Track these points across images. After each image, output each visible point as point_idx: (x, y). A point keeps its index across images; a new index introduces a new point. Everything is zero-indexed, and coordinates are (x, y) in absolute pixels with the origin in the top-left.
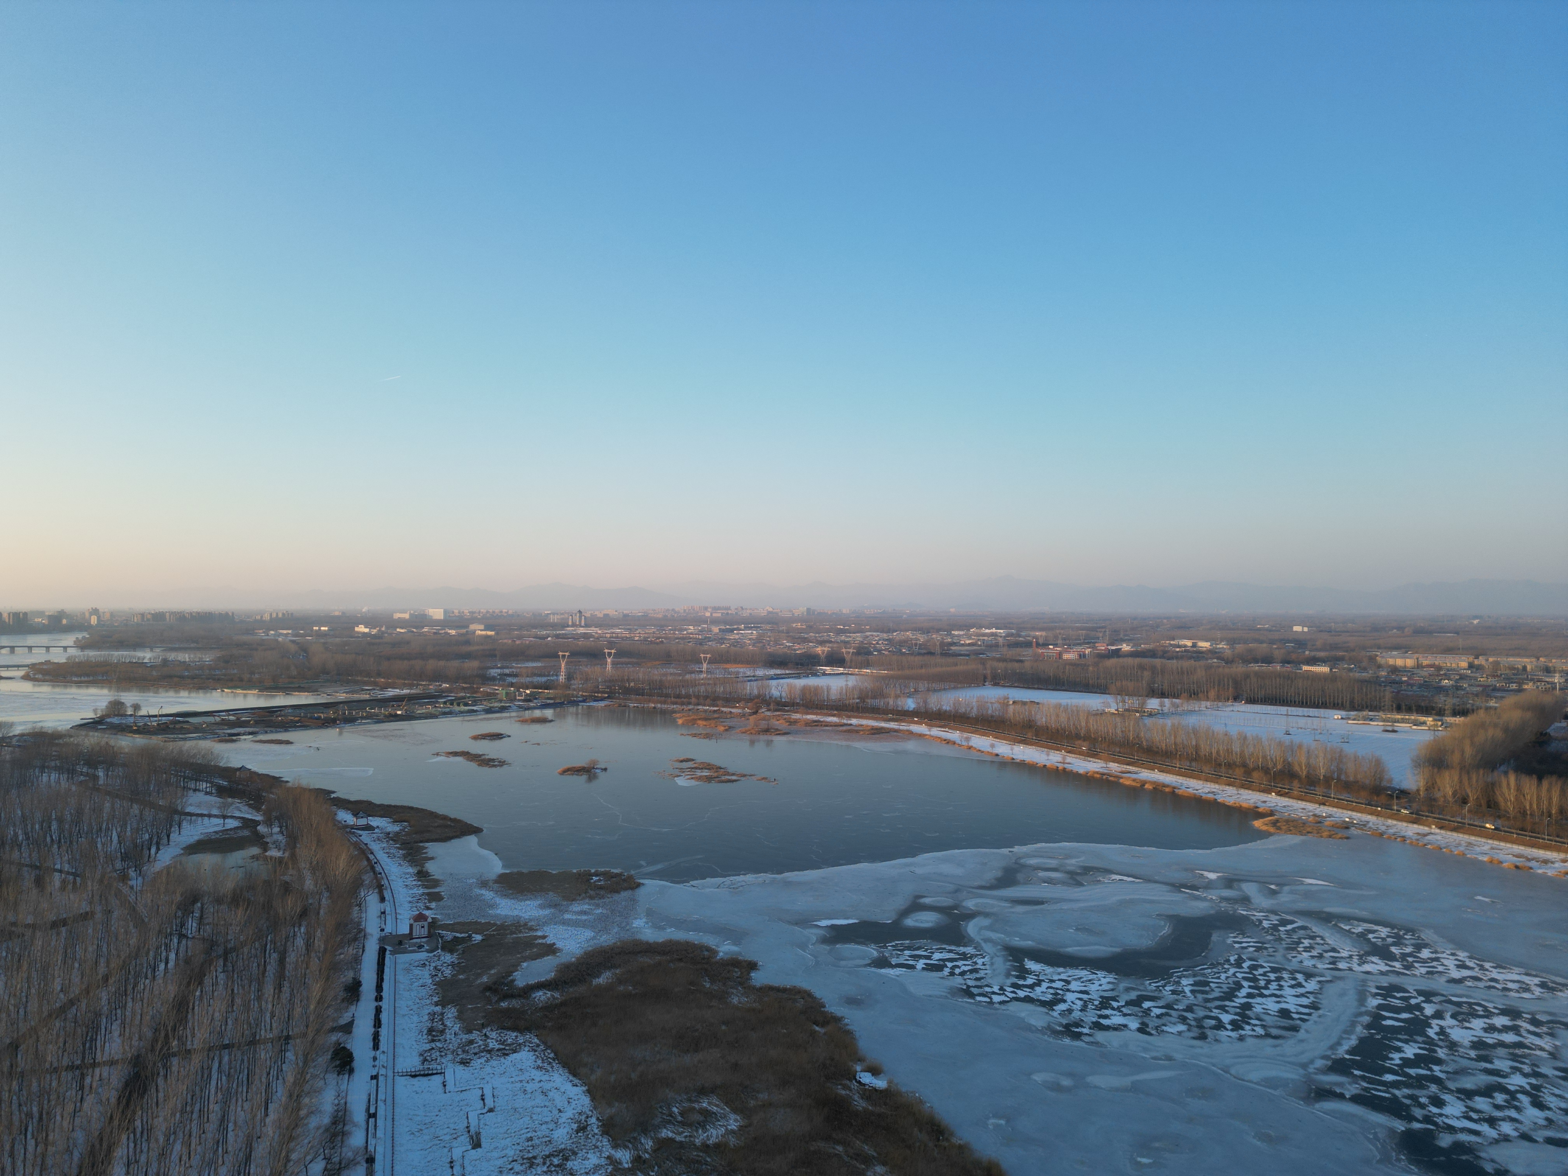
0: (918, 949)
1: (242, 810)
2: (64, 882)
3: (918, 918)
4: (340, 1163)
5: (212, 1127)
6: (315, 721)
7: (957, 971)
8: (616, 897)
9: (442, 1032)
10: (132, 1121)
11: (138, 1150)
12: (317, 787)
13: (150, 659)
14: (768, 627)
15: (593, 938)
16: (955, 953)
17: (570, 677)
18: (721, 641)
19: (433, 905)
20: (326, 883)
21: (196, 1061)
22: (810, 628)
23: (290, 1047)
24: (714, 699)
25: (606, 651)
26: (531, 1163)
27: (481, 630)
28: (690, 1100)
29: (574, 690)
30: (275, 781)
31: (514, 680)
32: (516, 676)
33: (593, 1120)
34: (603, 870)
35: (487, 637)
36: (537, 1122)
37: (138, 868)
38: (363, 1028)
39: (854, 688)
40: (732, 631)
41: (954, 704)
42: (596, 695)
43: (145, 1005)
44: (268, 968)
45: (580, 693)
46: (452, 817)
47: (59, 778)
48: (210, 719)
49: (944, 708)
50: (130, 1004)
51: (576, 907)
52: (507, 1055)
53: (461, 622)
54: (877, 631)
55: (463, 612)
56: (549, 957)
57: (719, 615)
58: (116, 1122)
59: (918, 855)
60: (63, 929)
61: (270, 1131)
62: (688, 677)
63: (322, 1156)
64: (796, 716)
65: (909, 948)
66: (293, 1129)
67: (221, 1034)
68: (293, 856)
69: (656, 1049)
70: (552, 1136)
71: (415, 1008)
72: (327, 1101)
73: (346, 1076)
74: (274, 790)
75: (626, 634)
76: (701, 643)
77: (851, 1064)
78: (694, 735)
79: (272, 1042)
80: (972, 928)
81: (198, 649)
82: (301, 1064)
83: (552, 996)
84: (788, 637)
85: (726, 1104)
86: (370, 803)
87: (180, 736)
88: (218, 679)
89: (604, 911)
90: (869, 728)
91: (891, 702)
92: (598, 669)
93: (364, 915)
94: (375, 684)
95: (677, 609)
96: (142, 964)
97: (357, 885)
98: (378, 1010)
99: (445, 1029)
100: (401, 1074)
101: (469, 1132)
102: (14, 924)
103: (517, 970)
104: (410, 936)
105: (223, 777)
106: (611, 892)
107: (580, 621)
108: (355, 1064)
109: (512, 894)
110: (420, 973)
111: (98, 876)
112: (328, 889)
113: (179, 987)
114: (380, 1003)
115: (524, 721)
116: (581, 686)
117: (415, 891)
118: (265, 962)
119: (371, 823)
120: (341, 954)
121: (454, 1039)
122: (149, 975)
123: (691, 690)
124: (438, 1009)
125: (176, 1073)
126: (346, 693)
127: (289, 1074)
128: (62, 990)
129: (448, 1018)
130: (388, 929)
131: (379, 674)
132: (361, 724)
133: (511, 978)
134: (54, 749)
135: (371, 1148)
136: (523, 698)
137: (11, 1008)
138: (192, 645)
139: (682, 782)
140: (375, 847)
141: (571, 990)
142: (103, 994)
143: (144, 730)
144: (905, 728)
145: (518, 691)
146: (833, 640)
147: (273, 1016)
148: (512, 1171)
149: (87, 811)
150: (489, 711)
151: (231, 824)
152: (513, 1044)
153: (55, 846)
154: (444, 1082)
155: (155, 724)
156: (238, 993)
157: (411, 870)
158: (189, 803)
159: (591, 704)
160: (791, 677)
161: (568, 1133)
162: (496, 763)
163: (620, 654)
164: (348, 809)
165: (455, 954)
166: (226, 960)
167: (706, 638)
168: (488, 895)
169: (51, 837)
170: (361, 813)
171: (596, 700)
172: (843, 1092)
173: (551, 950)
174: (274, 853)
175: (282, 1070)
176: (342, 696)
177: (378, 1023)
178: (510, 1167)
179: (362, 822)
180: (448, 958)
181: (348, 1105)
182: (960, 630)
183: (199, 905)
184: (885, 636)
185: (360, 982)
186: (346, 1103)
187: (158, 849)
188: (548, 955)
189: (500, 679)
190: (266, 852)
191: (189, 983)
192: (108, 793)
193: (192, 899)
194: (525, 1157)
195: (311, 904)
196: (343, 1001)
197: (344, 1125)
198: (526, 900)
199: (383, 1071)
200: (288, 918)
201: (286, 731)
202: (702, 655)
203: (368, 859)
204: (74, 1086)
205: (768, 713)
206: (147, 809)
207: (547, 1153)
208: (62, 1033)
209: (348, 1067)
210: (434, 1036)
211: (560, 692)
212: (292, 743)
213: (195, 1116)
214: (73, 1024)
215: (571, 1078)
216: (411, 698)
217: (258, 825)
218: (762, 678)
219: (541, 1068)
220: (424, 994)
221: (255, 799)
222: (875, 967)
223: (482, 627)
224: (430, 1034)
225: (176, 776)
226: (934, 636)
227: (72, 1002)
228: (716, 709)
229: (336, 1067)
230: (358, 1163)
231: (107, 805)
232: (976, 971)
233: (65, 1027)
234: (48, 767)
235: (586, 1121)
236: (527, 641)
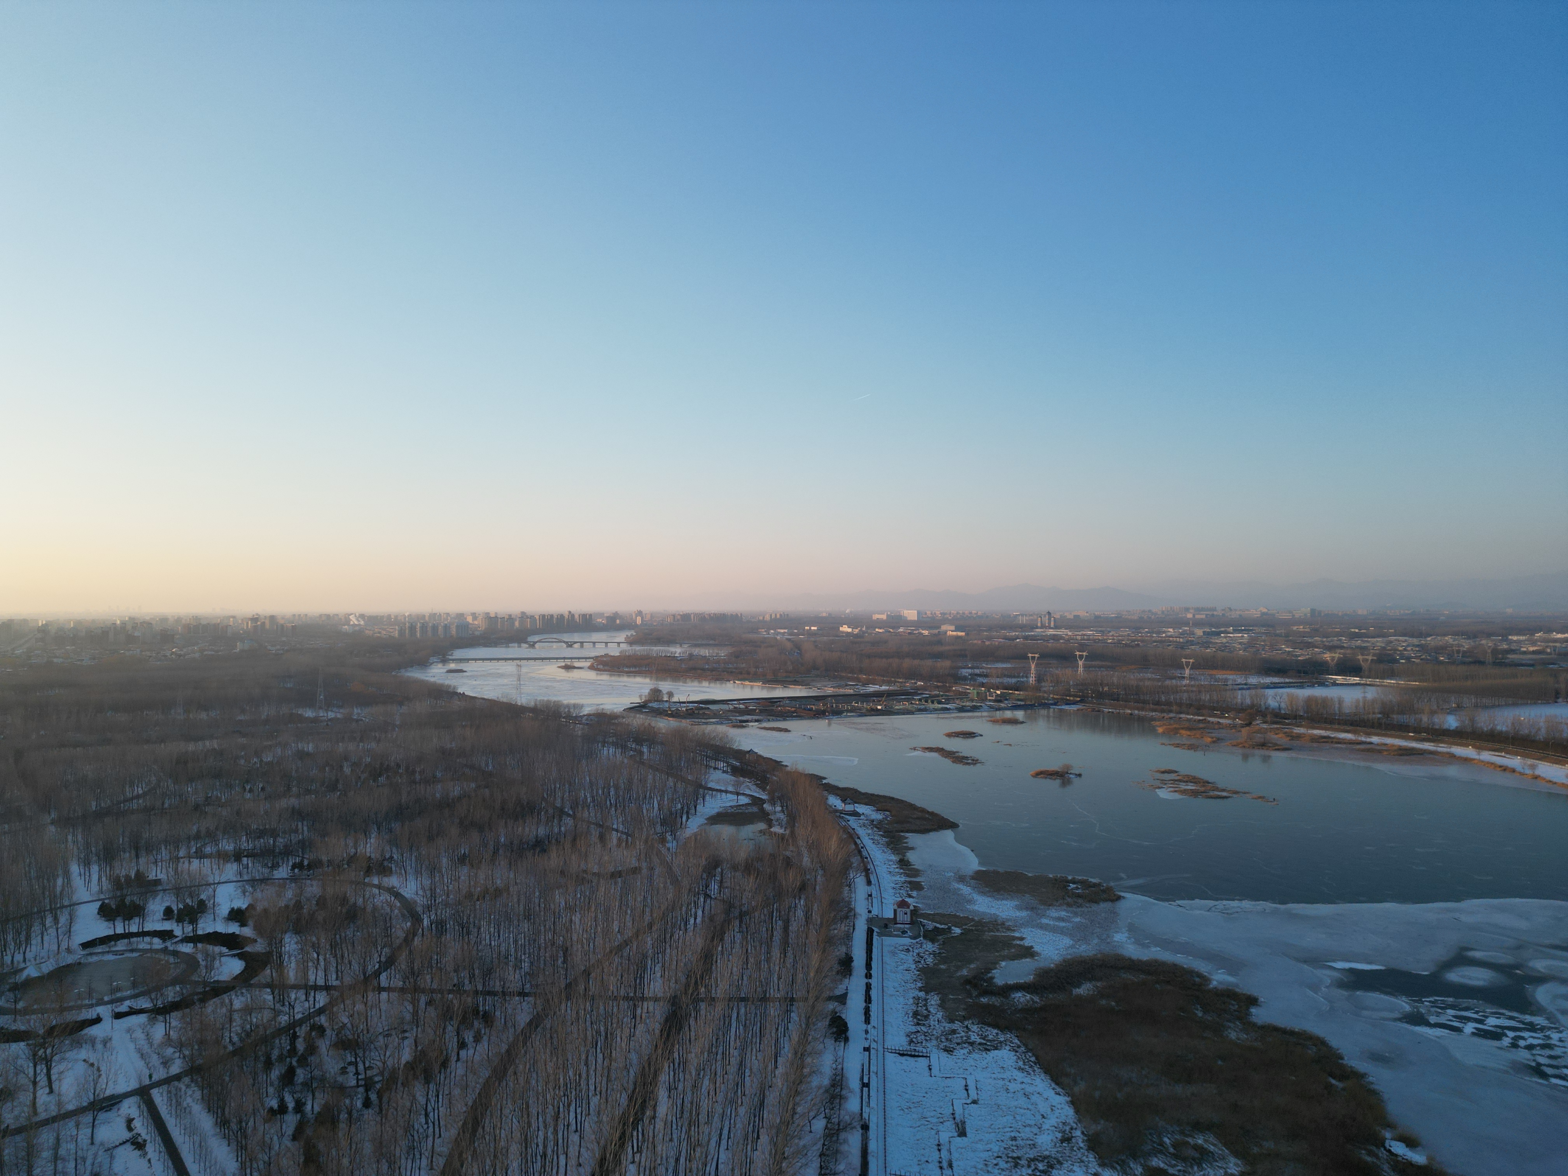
0: (1467, 1009)
1: (751, 789)
2: (619, 839)
3: (1467, 973)
4: (839, 1124)
5: (732, 1069)
6: (807, 712)
7: (1522, 1043)
8: (1095, 907)
9: (926, 1017)
10: (671, 1052)
11: (677, 1079)
12: (811, 773)
13: (680, 653)
14: (1263, 630)
15: (1072, 947)
16: (1518, 1022)
17: (1039, 679)
18: (1206, 645)
19: (914, 894)
20: (821, 862)
21: (719, 1007)
22: (1315, 632)
23: (794, 1008)
24: (1199, 708)
25: (1077, 653)
26: (1016, 1162)
27: (952, 631)
28: (1182, 1133)
29: (1045, 692)
30: (776, 765)
31: (985, 680)
32: (986, 676)
33: (1078, 1133)
34: (1080, 878)
35: (958, 637)
36: (1020, 1124)
37: (673, 833)
38: (856, 1002)
39: (1374, 701)
40: (1218, 634)
41: (1513, 724)
42: (1068, 698)
43: (680, 953)
44: (775, 933)
45: (1051, 696)
46: (930, 810)
47: (615, 752)
48: (725, 707)
49: (1499, 728)
50: (668, 951)
51: (1054, 913)
52: (989, 1050)
53: (933, 623)
54: (1404, 635)
55: (935, 613)
56: (1028, 960)
57: (1203, 617)
58: (660, 1051)
59: (1463, 900)
60: (619, 880)
61: (779, 1082)
62: (1168, 682)
63: (823, 1115)
64: (1301, 730)
65: (1453, 1007)
66: (798, 1084)
67: (739, 988)
68: (793, 833)
69: (1144, 1072)
70: (1036, 1141)
71: (901, 989)
72: (827, 1063)
73: (843, 1044)
74: (776, 773)
75: (1098, 635)
76: (1182, 646)
77: (1378, 1128)
78: (1178, 746)
79: (779, 1002)
80: (1542, 994)
81: (715, 645)
82: (804, 1026)
83: (1032, 999)
84: (1287, 641)
85: (1225, 1145)
86: (856, 791)
87: (703, 721)
88: (731, 672)
89: (1083, 921)
90: (1396, 748)
91: (1425, 719)
92: (1069, 671)
93: (853, 896)
94: (858, 680)
95: (1154, 611)
96: (676, 917)
97: (846, 867)
98: (868, 987)
99: (929, 1015)
100: (890, 1051)
101: (954, 1119)
102: (585, 871)
103: (996, 968)
104: (894, 920)
105: (736, 759)
106: (1089, 901)
107: (1049, 623)
108: (850, 1033)
109: (989, 891)
110: (905, 957)
111: (644, 837)
112: (823, 868)
113: (705, 941)
114: (870, 980)
115: (995, 722)
116: (1051, 688)
117: (898, 878)
118: (772, 928)
119: (858, 810)
120: (835, 929)
121: (937, 1026)
122: (682, 927)
123: (1172, 697)
124: (922, 994)
125: (704, 1017)
126: (834, 687)
127: (794, 1033)
128: (619, 931)
129: (932, 1005)
130: (875, 911)
131: (861, 671)
132: (847, 717)
133: (990, 975)
134: (612, 727)
135: (865, 1115)
136: (993, 698)
137: (585, 941)
138: (711, 642)
139: (1164, 794)
140: (861, 832)
141: (1051, 996)
142: (649, 939)
143: (676, 715)
144: (1445, 750)
145: (989, 691)
146: (1345, 645)
147: (779, 978)
148: (997, 1167)
149: (635, 781)
150: (962, 710)
151: (744, 800)
152: (994, 1041)
153: (613, 809)
154: (929, 1066)
155: (684, 709)
156: (751, 953)
157: (894, 858)
158: (711, 779)
159: (1063, 707)
160: (1291, 687)
161: (1052, 1140)
162: (970, 761)
163: (1092, 657)
164: (837, 795)
165: (936, 944)
166: (741, 922)
167: (1188, 642)
168: (965, 890)
169: (610, 801)
170: (848, 801)
171: (1068, 703)
172: (1369, 1159)
173: (1028, 952)
174: (776, 829)
175: (788, 1029)
176: (830, 691)
177: (868, 999)
178: (995, 1162)
179: (849, 808)
180: (929, 946)
181: (844, 1071)
182: (1520, 635)
183: (720, 870)
184: (1415, 641)
185: (852, 958)
186: (842, 1069)
187: (688, 818)
188: (1026, 958)
189: (971, 680)
190: (771, 828)
191: (713, 938)
192: (651, 767)
193: (713, 865)
194: (1010, 1155)
195: (808, 880)
196: (838, 973)
197: (841, 1089)
198: (1003, 899)
199: (874, 1045)
200: (790, 890)
201: (784, 720)
202: (1184, 660)
203: (856, 844)
204: (629, 1014)
205: (1265, 726)
206: (679, 783)
207: (1032, 1156)
208: (620, 968)
209: (844, 1036)
210: (919, 1020)
211: (1030, 693)
212: (790, 731)
213: (719, 1057)
214: (627, 962)
215: (1053, 1085)
216: (889, 694)
217: (764, 803)
218: (1255, 687)
219: (1022, 1069)
220: (908, 978)
221: (762, 781)
222: (1407, 1022)
223: (953, 628)
224: (915, 1018)
225: (701, 755)
226: (1484, 642)
227: (626, 943)
228: (1201, 718)
229: (833, 1033)
230: (855, 1127)
231: (650, 777)
232: (1549, 1046)
233: (621, 964)
234: (608, 743)
235: (1071, 1133)
236: (997, 642)
